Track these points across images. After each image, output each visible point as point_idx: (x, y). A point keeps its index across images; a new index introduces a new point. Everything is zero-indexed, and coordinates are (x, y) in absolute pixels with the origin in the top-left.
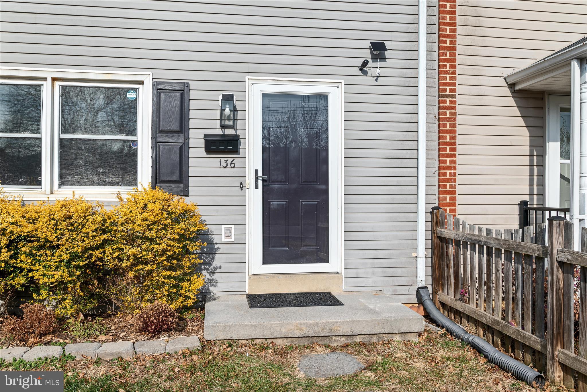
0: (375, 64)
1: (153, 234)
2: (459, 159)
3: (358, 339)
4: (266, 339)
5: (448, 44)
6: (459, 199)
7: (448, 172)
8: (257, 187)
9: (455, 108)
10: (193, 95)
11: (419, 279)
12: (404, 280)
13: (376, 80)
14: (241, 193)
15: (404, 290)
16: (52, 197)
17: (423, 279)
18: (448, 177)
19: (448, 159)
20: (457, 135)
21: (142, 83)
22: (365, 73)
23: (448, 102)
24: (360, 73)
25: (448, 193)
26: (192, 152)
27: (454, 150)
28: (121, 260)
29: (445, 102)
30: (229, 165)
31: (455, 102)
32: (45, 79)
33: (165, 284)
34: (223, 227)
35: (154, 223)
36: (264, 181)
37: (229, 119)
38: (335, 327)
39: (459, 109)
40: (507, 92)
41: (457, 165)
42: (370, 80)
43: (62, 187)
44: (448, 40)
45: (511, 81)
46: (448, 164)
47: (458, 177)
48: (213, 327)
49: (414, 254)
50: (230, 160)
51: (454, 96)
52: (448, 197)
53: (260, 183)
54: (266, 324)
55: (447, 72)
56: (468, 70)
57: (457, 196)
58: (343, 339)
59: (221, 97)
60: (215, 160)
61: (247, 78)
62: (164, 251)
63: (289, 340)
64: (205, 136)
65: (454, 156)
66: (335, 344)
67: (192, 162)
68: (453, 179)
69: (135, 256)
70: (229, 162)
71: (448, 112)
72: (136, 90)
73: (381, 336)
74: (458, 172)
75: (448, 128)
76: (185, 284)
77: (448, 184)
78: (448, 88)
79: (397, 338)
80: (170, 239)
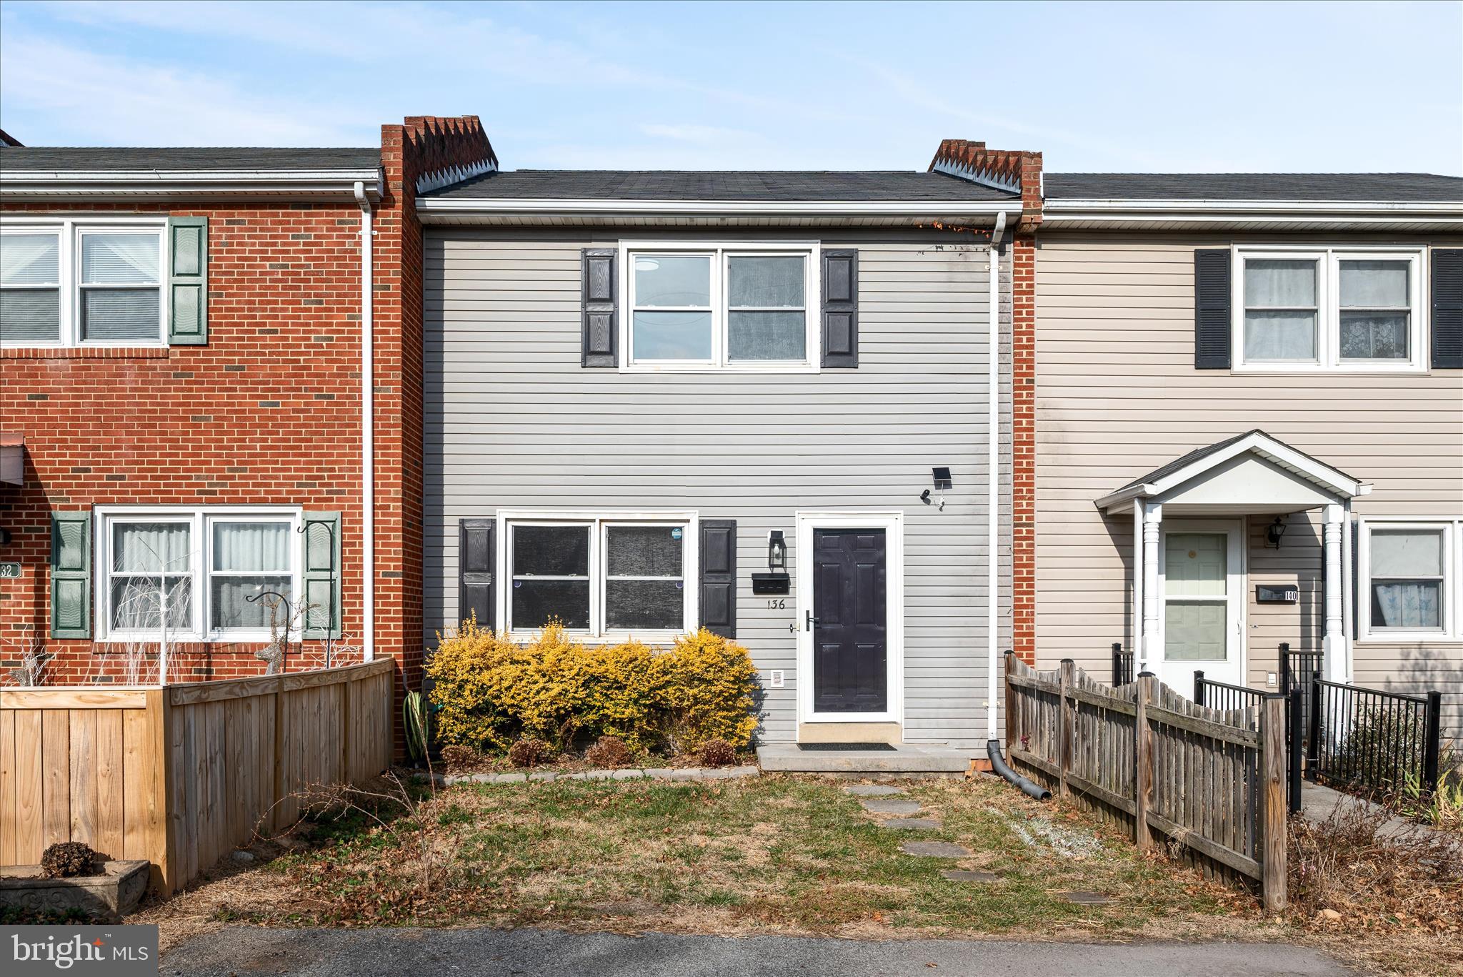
0: (940, 492)
1: (709, 676)
2: (1038, 597)
3: (905, 776)
4: (818, 772)
5: (1024, 466)
6: (1038, 642)
7: (1025, 611)
8: (808, 630)
9: (1032, 538)
10: (739, 532)
11: (990, 731)
12: (973, 733)
13: (941, 509)
14: (791, 636)
15: (974, 743)
16: (602, 641)
17: (995, 731)
18: (1024, 617)
19: (1025, 597)
20: (1036, 569)
21: (688, 521)
22: (928, 502)
23: (1024, 532)
24: (921, 502)
25: (1024, 635)
26: (739, 593)
27: (1032, 586)
28: (682, 700)
29: (1021, 532)
30: (778, 606)
31: (1032, 532)
32: (593, 521)
33: (722, 723)
34: (772, 671)
35: (711, 666)
36: (815, 622)
37: (778, 557)
38: (882, 763)
39: (1038, 539)
40: (1098, 517)
41: (1036, 603)
42: (935, 510)
43: (609, 630)
44: (1024, 461)
45: (1101, 505)
46: (1025, 602)
47: (1037, 617)
48: (769, 759)
49: (985, 704)
50: (779, 600)
51: (1032, 525)
52: (1024, 639)
53: (812, 625)
54: (817, 757)
55: (1022, 498)
56: (1049, 494)
57: (1036, 638)
58: (890, 776)
59: (769, 535)
60: (764, 600)
61: (797, 512)
62: (721, 692)
63: (839, 774)
64: (754, 575)
65: (1032, 593)
66: (883, 780)
67: (739, 603)
68: (1030, 618)
69: (695, 697)
70: (778, 603)
71: (1024, 543)
72: (681, 529)
73: (928, 774)
74: (1036, 611)
75: (1025, 562)
76: (739, 725)
77: (1024, 625)
78: (1024, 516)
79: (944, 776)
80: (726, 681)
